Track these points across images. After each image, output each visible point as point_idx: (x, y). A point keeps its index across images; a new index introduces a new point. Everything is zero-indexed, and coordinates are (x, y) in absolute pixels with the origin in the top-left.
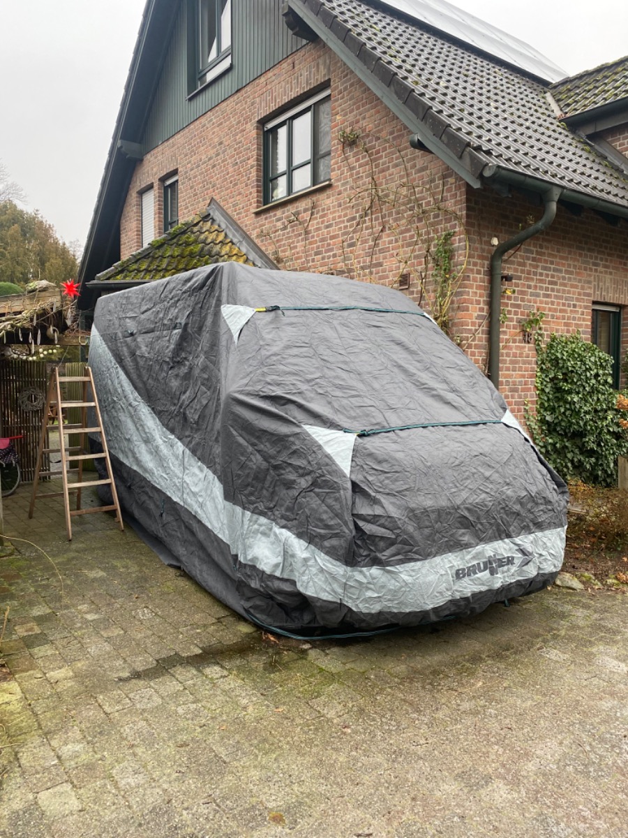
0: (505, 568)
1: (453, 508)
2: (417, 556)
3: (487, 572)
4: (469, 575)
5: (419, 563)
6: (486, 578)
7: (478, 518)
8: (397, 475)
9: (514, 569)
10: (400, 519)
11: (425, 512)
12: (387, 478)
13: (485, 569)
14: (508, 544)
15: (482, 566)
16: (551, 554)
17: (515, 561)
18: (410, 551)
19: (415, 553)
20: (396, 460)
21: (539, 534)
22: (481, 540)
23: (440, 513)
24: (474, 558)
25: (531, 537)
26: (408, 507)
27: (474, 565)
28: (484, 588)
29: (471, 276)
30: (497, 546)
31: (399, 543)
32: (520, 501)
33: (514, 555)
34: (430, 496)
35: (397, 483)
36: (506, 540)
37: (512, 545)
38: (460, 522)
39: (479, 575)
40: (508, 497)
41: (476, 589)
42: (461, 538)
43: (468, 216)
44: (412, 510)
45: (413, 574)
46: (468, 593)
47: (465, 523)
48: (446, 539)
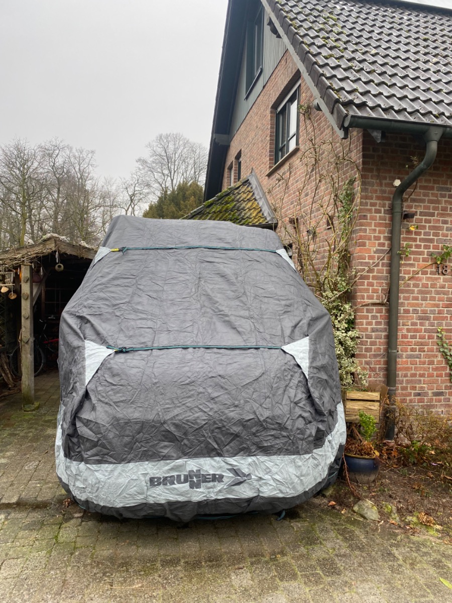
0: (211, 484)
1: (159, 422)
2: (112, 460)
3: (187, 484)
4: (165, 484)
5: (112, 466)
6: (184, 489)
7: (185, 434)
8: (121, 387)
9: (220, 486)
10: (104, 426)
11: (128, 422)
12: (112, 390)
13: (186, 481)
14: (218, 462)
15: (182, 478)
16: (275, 480)
17: (225, 479)
18: (107, 454)
19: (111, 456)
20: (126, 375)
21: (263, 458)
22: (185, 455)
23: (143, 425)
24: (172, 469)
25: (250, 459)
26: (115, 417)
27: (173, 476)
28: (181, 499)
29: (369, 215)
30: (202, 463)
31: (99, 446)
32: (242, 423)
33: (224, 474)
34: (141, 409)
35: (119, 395)
36: (217, 459)
37: (223, 464)
38: (163, 436)
39: (177, 486)
40: (228, 418)
41: (173, 498)
42: (161, 450)
43: (364, 163)
44: (118, 420)
45: (107, 474)
46: (162, 500)
47: (169, 437)
48: (145, 449)
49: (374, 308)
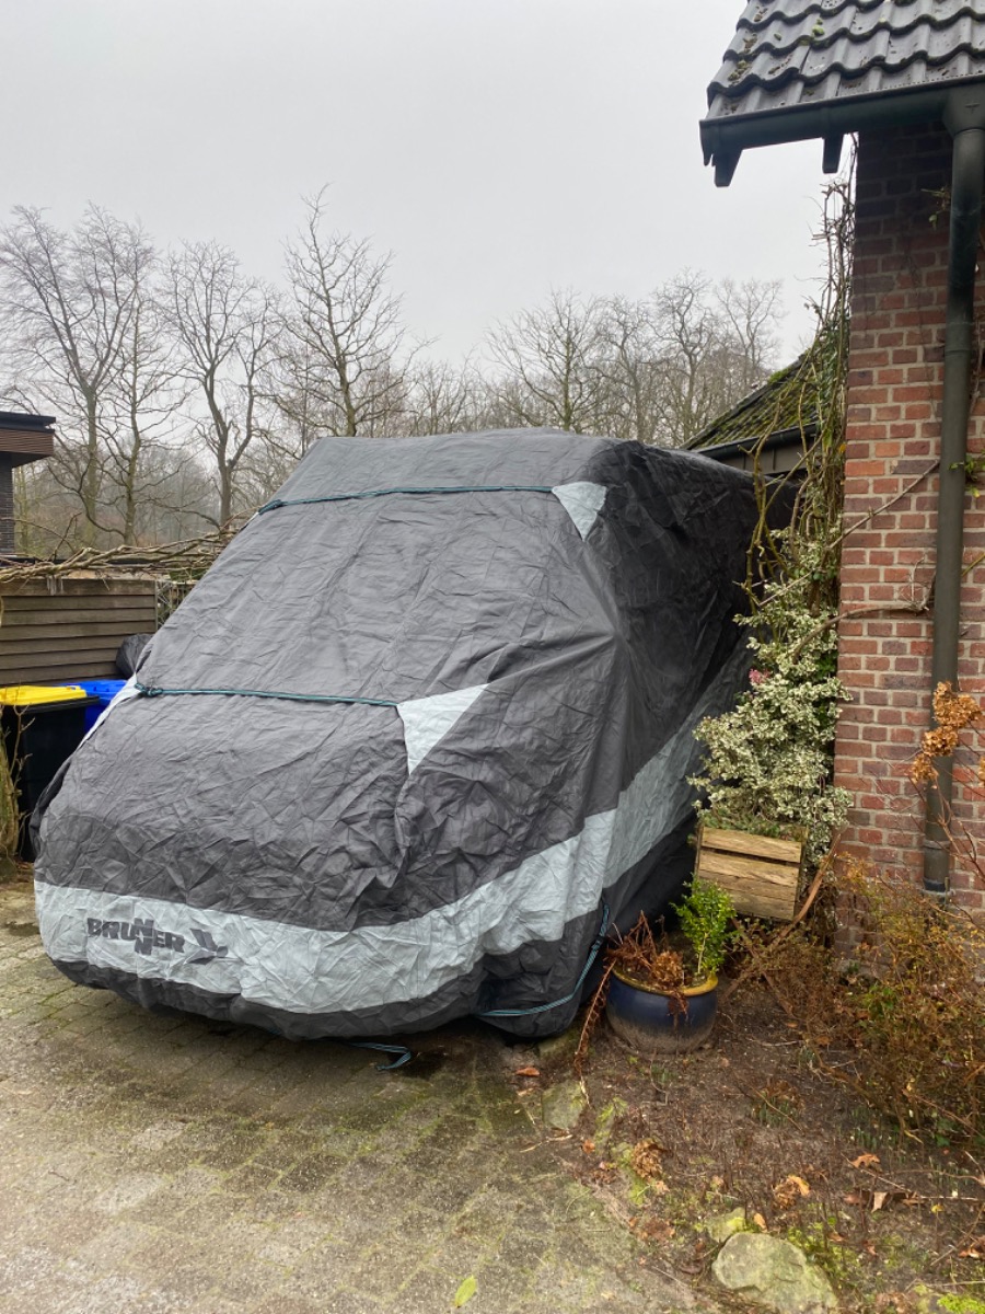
0: (165, 951)
1: (112, 823)
2: (50, 877)
3: (133, 943)
4: (106, 935)
5: (48, 887)
6: (128, 951)
7: (141, 851)
11: (78, 817)
13: (132, 937)
14: (180, 914)
15: (129, 930)
16: (264, 969)
17: (185, 947)
18: (48, 867)
21: (250, 922)
22: (137, 889)
23: (93, 825)
24: (116, 910)
27: (117, 923)
28: (124, 967)
30: (156, 909)
32: (226, 846)
33: (186, 938)
34: (100, 797)
36: (180, 906)
37: (187, 918)
38: (113, 848)
39: (120, 942)
40: (206, 833)
41: (114, 962)
42: (106, 874)
44: (69, 811)
47: (119, 852)
48: (89, 867)
49: (894, 623)
